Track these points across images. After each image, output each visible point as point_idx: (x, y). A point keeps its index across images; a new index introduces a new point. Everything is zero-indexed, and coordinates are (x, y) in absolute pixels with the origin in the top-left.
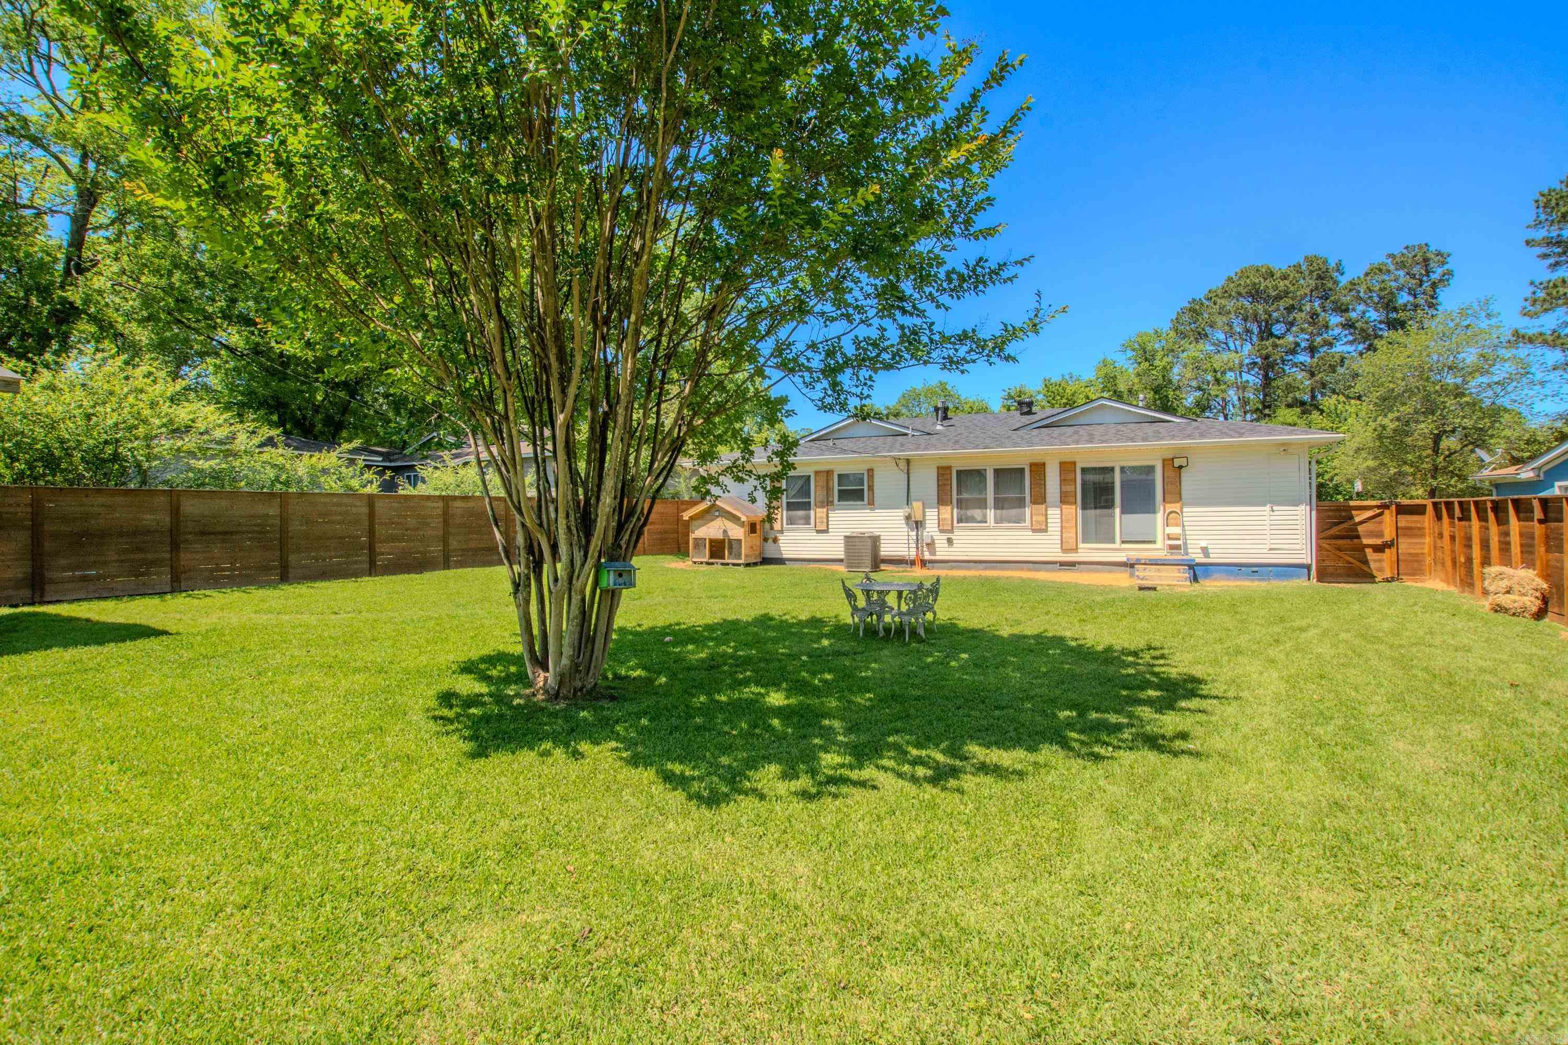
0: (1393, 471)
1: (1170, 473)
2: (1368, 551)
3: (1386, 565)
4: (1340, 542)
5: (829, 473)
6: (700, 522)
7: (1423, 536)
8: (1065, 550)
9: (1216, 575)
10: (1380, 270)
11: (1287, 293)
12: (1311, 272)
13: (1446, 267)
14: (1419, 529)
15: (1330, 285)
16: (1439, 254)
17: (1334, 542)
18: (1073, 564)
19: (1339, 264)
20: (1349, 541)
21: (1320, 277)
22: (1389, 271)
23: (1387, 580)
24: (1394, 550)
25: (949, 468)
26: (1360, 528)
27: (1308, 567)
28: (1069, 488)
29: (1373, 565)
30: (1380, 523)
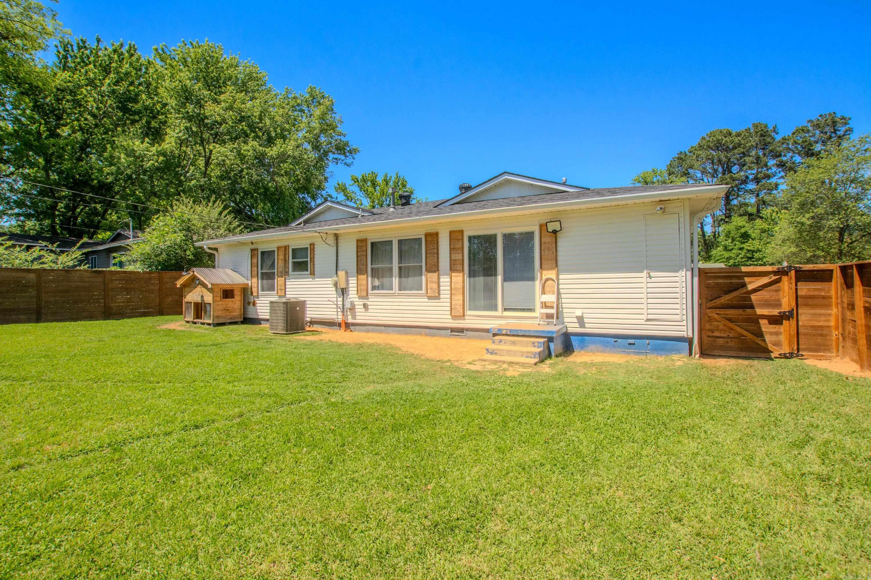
0: (809, 254)
1: (548, 239)
2: (763, 323)
3: (783, 338)
4: (732, 313)
5: (286, 248)
6: (187, 289)
7: (828, 306)
8: (454, 317)
9: (592, 347)
10: (803, 130)
11: (739, 145)
12: (757, 132)
13: (847, 126)
14: (824, 297)
15: (769, 140)
16: (843, 118)
17: (722, 312)
18: (461, 330)
19: (775, 128)
20: (740, 311)
21: (762, 135)
22: (808, 131)
23: (785, 356)
24: (793, 322)
25: (365, 241)
26: (753, 297)
27: (690, 341)
28: (459, 257)
29: (768, 338)
30: (777, 291)
